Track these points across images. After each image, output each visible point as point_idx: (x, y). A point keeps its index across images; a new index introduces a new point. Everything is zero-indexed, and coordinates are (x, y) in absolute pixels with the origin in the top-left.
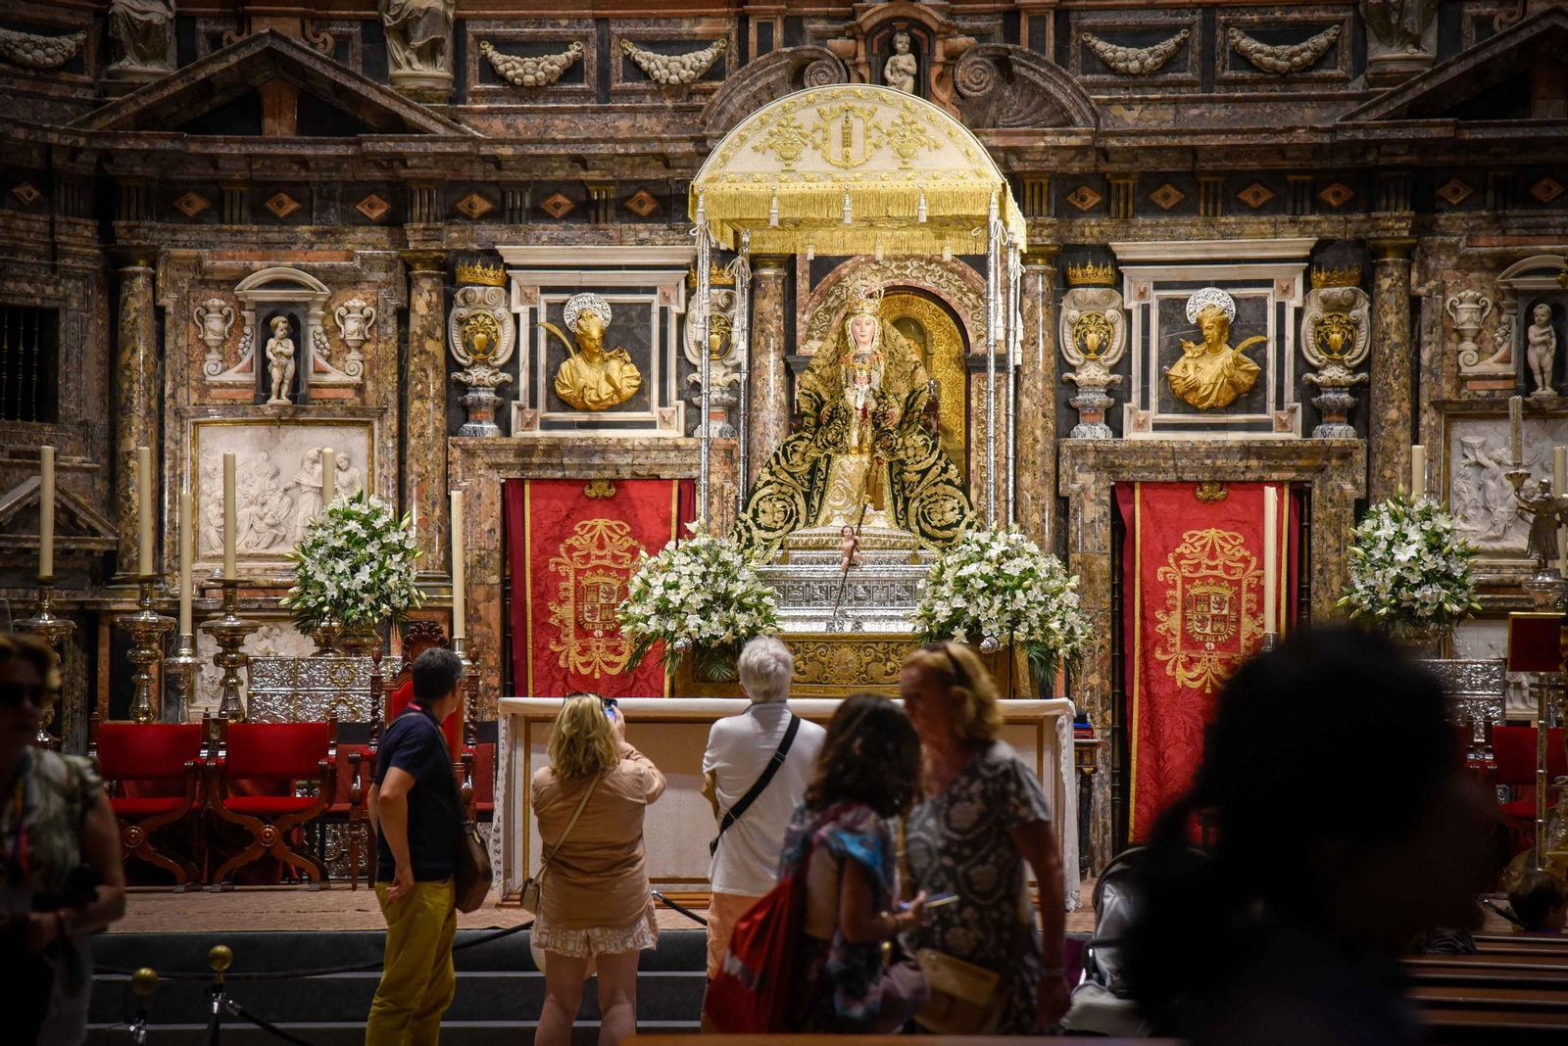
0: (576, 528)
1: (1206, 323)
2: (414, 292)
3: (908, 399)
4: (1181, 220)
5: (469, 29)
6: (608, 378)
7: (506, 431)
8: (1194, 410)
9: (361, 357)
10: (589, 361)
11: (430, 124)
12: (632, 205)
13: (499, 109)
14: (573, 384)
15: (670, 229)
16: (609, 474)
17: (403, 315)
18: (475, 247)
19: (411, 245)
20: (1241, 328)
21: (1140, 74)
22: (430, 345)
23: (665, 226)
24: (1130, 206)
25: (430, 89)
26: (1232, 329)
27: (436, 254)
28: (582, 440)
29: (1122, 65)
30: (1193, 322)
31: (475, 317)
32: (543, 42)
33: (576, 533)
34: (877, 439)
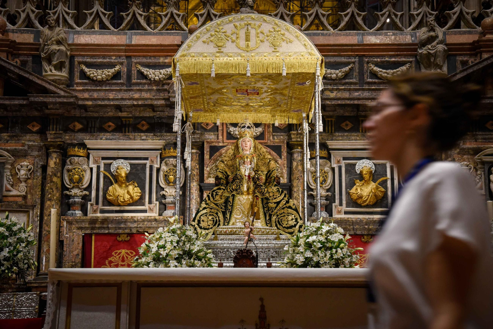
0: (113, 254)
1: (364, 173)
2: (49, 159)
3: (267, 174)
4: (353, 134)
5: (76, 60)
6: (128, 193)
7: (85, 213)
8: (360, 206)
9: (26, 185)
10: (120, 186)
11: (58, 91)
12: (139, 126)
13: (87, 89)
14: (114, 195)
15: (154, 135)
16: (127, 231)
17: (44, 168)
18: (76, 142)
19: (49, 140)
20: (378, 175)
21: (336, 79)
22: (55, 179)
23: (152, 134)
24: (333, 128)
25: (59, 79)
26: (373, 175)
27: (59, 143)
28: (117, 217)
29: (329, 76)
30: (358, 172)
31: (74, 169)
32: (105, 65)
33: (113, 256)
34: (256, 188)
